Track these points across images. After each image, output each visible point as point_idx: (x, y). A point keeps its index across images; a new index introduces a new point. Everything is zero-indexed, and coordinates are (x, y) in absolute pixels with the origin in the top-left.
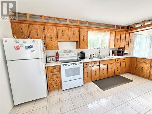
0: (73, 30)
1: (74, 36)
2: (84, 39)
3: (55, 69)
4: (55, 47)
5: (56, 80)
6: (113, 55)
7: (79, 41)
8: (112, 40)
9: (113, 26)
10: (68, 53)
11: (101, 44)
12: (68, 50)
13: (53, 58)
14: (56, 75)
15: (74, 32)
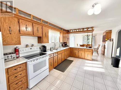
0: (37, 26)
1: (38, 32)
2: (46, 35)
3: (20, 68)
4: (16, 42)
5: (21, 81)
6: (62, 47)
7: (42, 36)
8: (61, 37)
9: (61, 29)
10: (31, 48)
11: (55, 40)
12: (30, 45)
13: (12, 55)
14: (21, 74)
15: (38, 28)
